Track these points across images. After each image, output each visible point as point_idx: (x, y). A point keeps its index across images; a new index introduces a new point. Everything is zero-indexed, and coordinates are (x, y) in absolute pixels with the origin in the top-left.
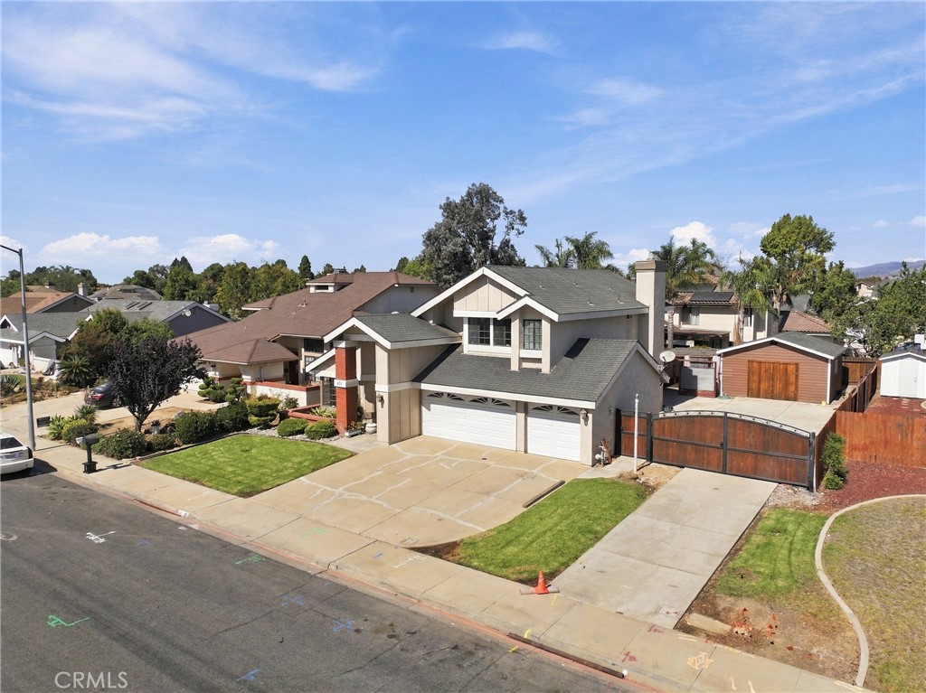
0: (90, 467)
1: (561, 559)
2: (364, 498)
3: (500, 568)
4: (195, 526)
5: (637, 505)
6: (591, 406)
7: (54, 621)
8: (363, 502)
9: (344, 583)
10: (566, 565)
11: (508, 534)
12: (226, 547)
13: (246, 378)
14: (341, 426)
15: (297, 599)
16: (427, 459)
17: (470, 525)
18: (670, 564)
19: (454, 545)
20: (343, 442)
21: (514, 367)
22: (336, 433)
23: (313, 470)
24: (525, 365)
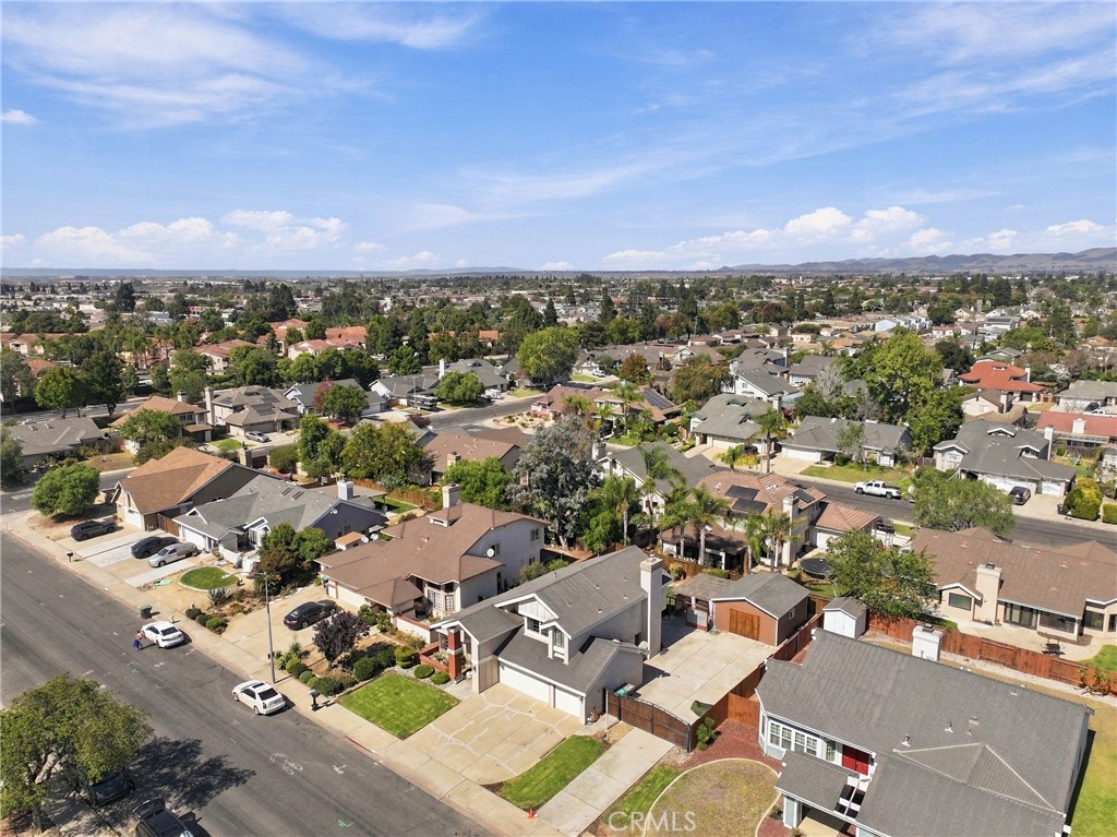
0: (316, 707)
1: (546, 797)
2: (462, 744)
3: (517, 800)
4: (381, 762)
5: (596, 759)
6: (584, 695)
7: (342, 824)
8: (463, 748)
9: (451, 806)
10: (547, 801)
11: (525, 780)
12: (399, 778)
13: (390, 613)
14: (452, 675)
15: (433, 815)
16: (500, 709)
17: (511, 770)
18: (591, 802)
19: (501, 784)
20: (452, 689)
21: (550, 656)
22: (449, 680)
23: (436, 717)
24: (556, 655)
